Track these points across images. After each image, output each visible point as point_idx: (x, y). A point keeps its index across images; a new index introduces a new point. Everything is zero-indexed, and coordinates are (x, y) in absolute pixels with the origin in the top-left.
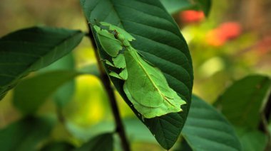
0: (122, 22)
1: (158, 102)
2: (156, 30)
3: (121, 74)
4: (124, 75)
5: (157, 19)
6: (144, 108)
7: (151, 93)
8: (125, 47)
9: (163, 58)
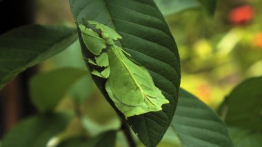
0: (113, 20)
1: (139, 101)
2: (146, 29)
3: (103, 73)
4: (106, 74)
5: (148, 17)
6: (125, 107)
7: (133, 91)
8: (109, 46)
9: (152, 57)
